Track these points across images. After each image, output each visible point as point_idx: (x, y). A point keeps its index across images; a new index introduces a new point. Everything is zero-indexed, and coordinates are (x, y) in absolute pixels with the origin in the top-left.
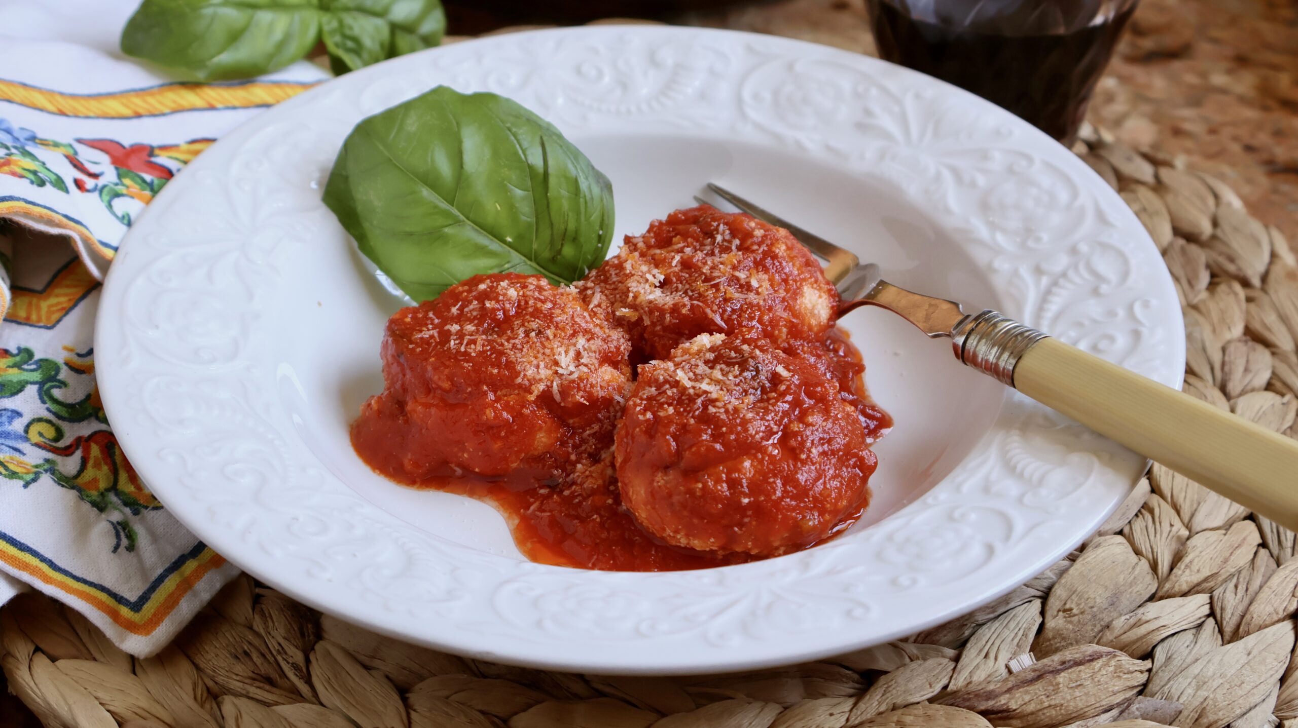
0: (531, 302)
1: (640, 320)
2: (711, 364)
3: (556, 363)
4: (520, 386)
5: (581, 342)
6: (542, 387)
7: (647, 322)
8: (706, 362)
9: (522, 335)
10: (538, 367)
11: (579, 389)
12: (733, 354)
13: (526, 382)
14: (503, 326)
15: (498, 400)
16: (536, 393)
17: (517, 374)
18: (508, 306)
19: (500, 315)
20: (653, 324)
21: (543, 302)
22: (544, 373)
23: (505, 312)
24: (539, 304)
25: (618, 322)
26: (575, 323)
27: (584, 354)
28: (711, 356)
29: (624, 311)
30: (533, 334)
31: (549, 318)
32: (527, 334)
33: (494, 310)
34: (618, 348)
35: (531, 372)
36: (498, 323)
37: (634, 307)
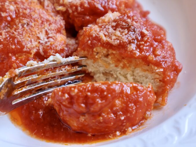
0: (21, 10)
1: (67, 11)
2: (115, 28)
3: (38, 38)
4: (26, 52)
5: (47, 26)
6: (35, 51)
7: (70, 11)
8: (112, 27)
9: (21, 27)
10: (31, 42)
11: (51, 49)
12: (124, 24)
13: (28, 50)
14: (11, 23)
15: (17, 59)
16: (33, 54)
17: (23, 47)
18: (11, 14)
19: (9, 19)
20: (73, 12)
21: (26, 9)
22: (35, 44)
23: (11, 16)
24: (24, 11)
25: (58, 12)
26: (41, 17)
27: (49, 32)
28: (114, 24)
29: (60, 8)
30: (25, 26)
31: (30, 16)
32: (23, 27)
33: (6, 17)
34: (61, 25)
35: (29, 45)
36: (9, 22)
37: (63, 5)
